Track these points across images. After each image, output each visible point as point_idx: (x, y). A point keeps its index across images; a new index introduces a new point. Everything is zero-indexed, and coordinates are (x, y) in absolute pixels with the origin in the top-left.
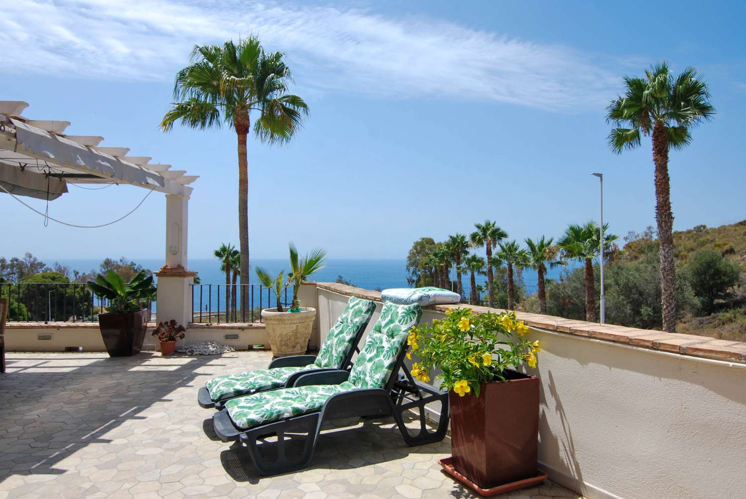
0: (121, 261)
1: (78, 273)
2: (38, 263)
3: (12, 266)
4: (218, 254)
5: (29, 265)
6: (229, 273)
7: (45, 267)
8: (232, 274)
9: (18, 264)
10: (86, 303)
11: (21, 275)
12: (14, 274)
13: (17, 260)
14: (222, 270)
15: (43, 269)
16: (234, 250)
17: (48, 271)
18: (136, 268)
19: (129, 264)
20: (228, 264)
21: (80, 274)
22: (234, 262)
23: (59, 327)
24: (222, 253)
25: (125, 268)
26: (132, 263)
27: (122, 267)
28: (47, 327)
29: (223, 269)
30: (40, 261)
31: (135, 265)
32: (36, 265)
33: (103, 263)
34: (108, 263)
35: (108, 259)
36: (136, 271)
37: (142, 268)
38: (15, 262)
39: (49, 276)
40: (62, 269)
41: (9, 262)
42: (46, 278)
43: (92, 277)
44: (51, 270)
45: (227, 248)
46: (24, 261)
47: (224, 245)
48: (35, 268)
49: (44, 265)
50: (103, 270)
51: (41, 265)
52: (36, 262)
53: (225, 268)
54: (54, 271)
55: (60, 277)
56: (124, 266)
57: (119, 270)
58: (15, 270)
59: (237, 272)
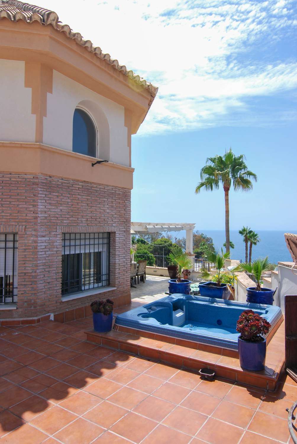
1: (176, 239)
4: (241, 233)
6: (247, 243)
7: (162, 235)
11: (152, 239)
12: (150, 238)
15: (161, 236)
16: (250, 230)
18: (204, 237)
19: (201, 234)
20: (246, 238)
21: (178, 239)
22: (251, 237)
23: (158, 269)
24: (243, 232)
25: (199, 237)
26: (202, 234)
27: (197, 236)
28: (156, 268)
31: (203, 235)
36: (204, 238)
37: (207, 237)
40: (170, 236)
42: (162, 242)
43: (183, 241)
44: (164, 237)
45: (246, 229)
47: (244, 228)
48: (158, 236)
53: (245, 240)
54: (166, 238)
55: (168, 241)
56: (198, 235)
57: (196, 238)
58: (150, 236)
59: (253, 243)
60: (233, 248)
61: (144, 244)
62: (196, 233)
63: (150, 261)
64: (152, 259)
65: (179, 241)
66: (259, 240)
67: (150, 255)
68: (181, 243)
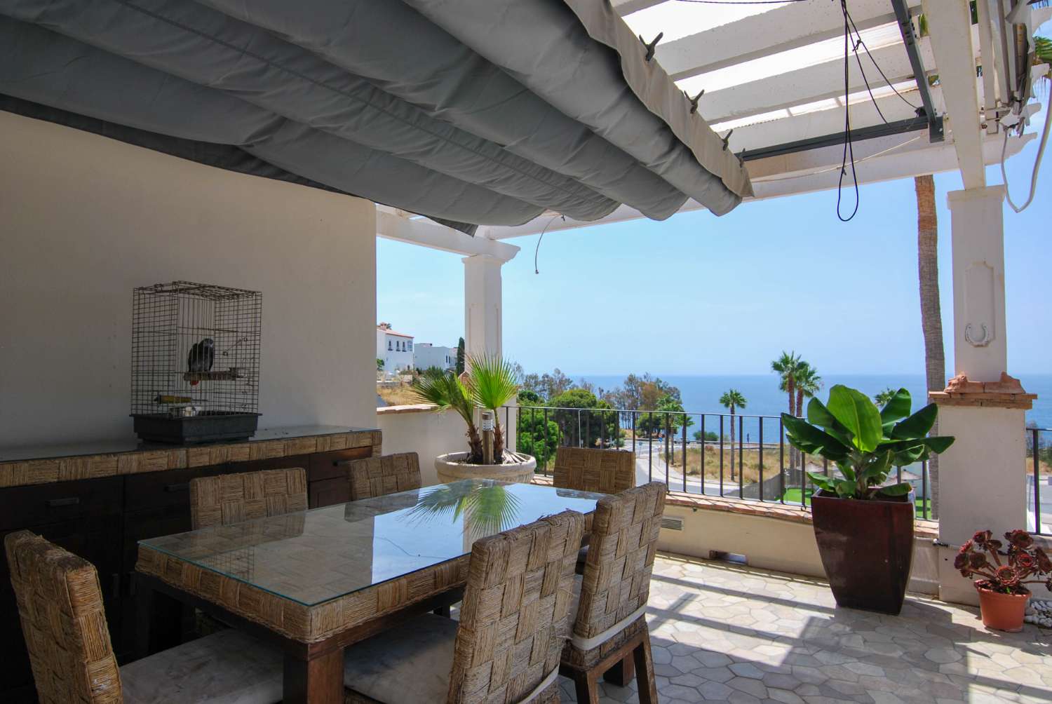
0: (645, 377)
1: (603, 391)
2: (566, 380)
3: (544, 382)
4: (777, 367)
5: (558, 381)
6: (793, 393)
7: (572, 384)
8: (796, 394)
9: (548, 381)
10: (613, 425)
11: (552, 392)
12: (545, 390)
13: (547, 376)
14: (781, 389)
15: (570, 385)
16: (799, 361)
17: (575, 389)
18: (661, 386)
19: (654, 380)
20: (791, 381)
21: (605, 392)
22: (799, 378)
24: (783, 366)
25: (650, 385)
26: (658, 379)
27: (646, 385)
29: (783, 387)
30: (567, 378)
31: (661, 382)
32: (564, 382)
33: (626, 379)
34: (631, 380)
35: (631, 376)
36: (661, 389)
38: (546, 379)
39: (577, 394)
40: (588, 385)
41: (540, 379)
42: (575, 396)
44: (577, 387)
45: (790, 358)
46: (554, 377)
47: (785, 355)
48: (564, 385)
49: (572, 382)
50: (627, 387)
51: (569, 381)
52: (564, 379)
53: (787, 386)
54: (580, 388)
55: (587, 395)
56: (648, 383)
57: (644, 388)
58: (546, 387)
59: (804, 393)
60: (743, 406)
61: (535, 402)
62: (643, 377)
63: (550, 439)
64: (554, 434)
65: (608, 397)
66: (820, 386)
67: (550, 423)
68: (613, 399)
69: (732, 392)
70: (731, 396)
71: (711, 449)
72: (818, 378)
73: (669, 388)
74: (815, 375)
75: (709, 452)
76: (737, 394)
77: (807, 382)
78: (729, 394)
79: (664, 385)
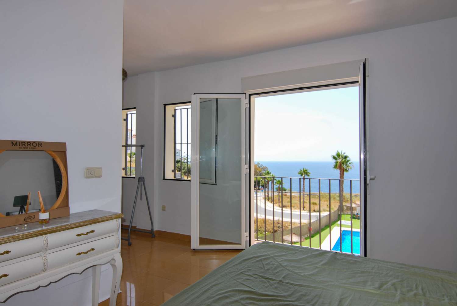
69: (304, 169)
70: (303, 171)
71: (286, 195)
72: (352, 163)
73: (263, 167)
74: (350, 162)
75: (286, 197)
76: (306, 170)
77: (346, 165)
78: (303, 170)
79: (261, 166)
